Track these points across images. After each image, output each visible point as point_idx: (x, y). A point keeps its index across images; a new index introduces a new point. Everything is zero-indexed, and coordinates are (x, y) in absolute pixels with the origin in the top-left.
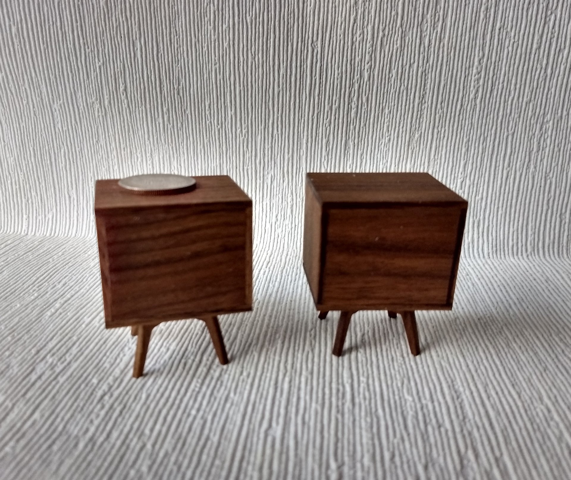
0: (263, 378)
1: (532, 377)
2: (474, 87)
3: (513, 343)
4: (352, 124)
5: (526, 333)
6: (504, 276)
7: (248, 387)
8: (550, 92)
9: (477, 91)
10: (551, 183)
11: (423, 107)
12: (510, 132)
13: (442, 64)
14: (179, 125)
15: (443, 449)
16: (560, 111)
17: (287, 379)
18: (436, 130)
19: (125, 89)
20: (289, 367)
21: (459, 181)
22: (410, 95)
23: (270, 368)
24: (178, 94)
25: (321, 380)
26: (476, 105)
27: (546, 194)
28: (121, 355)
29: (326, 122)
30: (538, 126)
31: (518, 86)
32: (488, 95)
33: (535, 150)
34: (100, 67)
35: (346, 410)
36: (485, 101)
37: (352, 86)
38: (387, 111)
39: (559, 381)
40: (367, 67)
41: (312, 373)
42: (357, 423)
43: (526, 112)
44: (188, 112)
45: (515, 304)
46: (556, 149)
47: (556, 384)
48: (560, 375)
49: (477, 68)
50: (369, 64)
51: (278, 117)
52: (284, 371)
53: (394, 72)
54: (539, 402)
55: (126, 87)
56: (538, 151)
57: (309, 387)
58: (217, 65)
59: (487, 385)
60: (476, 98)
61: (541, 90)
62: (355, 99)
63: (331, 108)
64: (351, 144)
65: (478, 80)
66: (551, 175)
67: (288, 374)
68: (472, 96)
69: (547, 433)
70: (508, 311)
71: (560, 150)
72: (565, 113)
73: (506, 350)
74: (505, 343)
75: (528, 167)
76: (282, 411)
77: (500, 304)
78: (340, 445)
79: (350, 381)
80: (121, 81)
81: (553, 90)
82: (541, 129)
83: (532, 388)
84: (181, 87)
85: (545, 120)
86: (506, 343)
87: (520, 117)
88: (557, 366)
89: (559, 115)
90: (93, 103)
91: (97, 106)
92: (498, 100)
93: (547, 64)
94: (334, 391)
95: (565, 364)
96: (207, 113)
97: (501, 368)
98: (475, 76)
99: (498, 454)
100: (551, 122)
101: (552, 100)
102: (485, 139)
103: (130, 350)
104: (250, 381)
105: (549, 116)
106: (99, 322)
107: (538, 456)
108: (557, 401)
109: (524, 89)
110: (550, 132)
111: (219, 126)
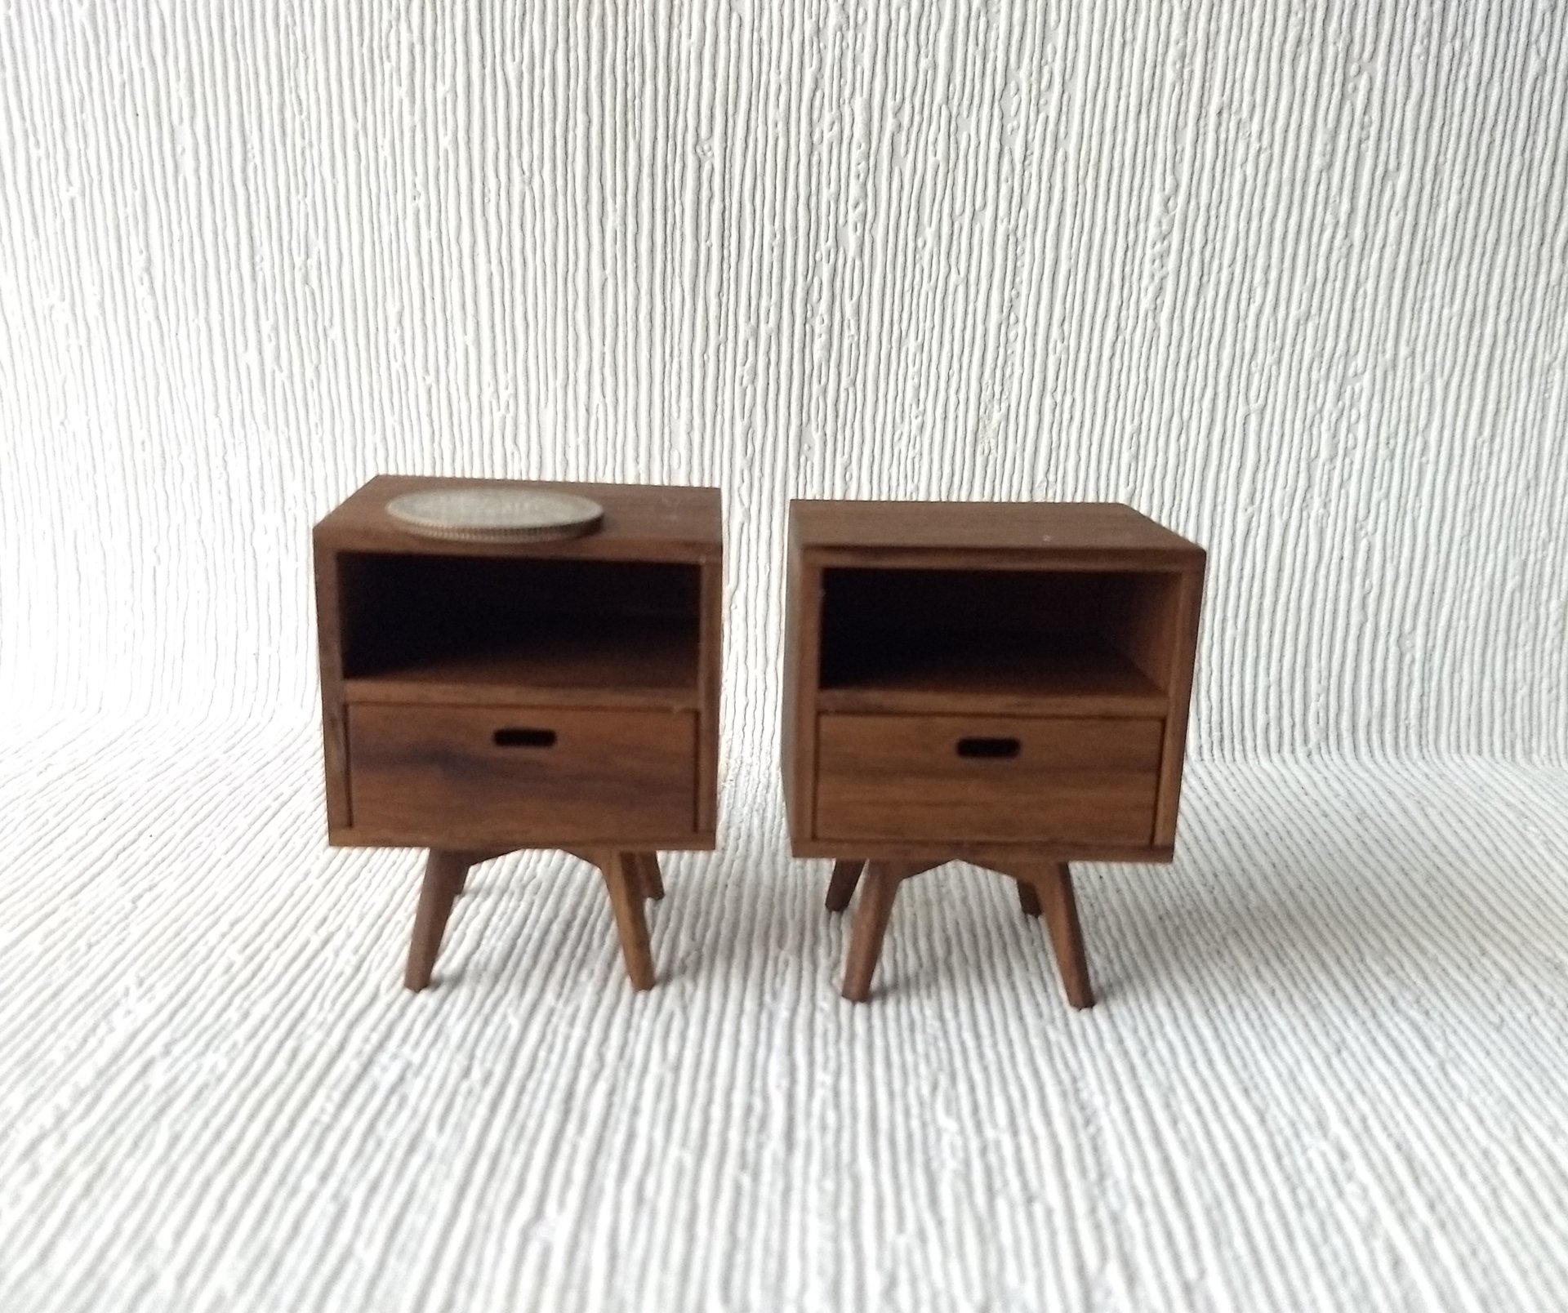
0: (531, 1085)
1: (1301, 1069)
2: (1153, 276)
3: (1253, 979)
4: (815, 379)
5: (1292, 954)
6: (1239, 806)
7: (482, 1110)
8: (1361, 292)
9: (1161, 289)
10: (1370, 549)
11: (1012, 335)
12: (1255, 405)
13: (1061, 211)
14: (309, 375)
15: (1037, 1263)
16: (1390, 344)
17: (602, 1087)
18: (1048, 402)
19: (148, 269)
20: (611, 1055)
22: (976, 301)
23: (555, 1058)
24: (306, 281)
25: (702, 1085)
26: (1156, 328)
27: (1358, 580)
28: (102, 1029)
29: (744, 371)
30: (1332, 386)
31: (1273, 275)
32: (1191, 299)
33: (1324, 455)
34: (72, 202)
35: (767, 1161)
36: (1182, 317)
37: (812, 269)
38: (912, 344)
39: (1374, 1077)
40: (853, 216)
41: (677, 1069)
42: (796, 1197)
43: (1298, 348)
44: (335, 333)
45: (1265, 878)
46: (1383, 452)
47: (1367, 1086)
48: (1379, 1062)
49: (1160, 223)
50: (861, 207)
51: (603, 355)
52: (595, 1066)
53: (929, 233)
54: (1318, 1133)
55: (149, 260)
56: (1332, 458)
57: (664, 1107)
58: (421, 202)
59: (1172, 1089)
60: (1156, 308)
61: (1338, 284)
62: (822, 307)
63: (756, 333)
64: (815, 437)
65: (1164, 255)
66: (1370, 527)
67: (607, 1073)
68: (1146, 303)
69: (1333, 1214)
70: (1244, 897)
71: (1393, 456)
72: (1403, 351)
73: (1232, 999)
74: (1229, 981)
75: (1306, 504)
76: (579, 1173)
77: (1223, 878)
78: (740, 1258)
79: (785, 1083)
80: (137, 243)
81: (1370, 286)
82: (1339, 396)
83: (1298, 1099)
84: (313, 262)
85: (1351, 371)
86: (1234, 980)
87: (1278, 361)
88: (1374, 1041)
89: (1389, 355)
90: (52, 307)
91: (62, 316)
92: (1218, 313)
93: (1352, 211)
94: (737, 1112)
95: (1395, 1033)
96: (394, 338)
97: (1214, 1047)
98: (1154, 244)
99: (1191, 1272)
100: (1367, 376)
101: (1367, 314)
102: (1184, 428)
103: (132, 1017)
104: (489, 1093)
105: (1360, 360)
106: (41, 943)
107: (1305, 1278)
108: (1367, 1129)
109: (1291, 284)
110: (1363, 406)
111: (431, 379)
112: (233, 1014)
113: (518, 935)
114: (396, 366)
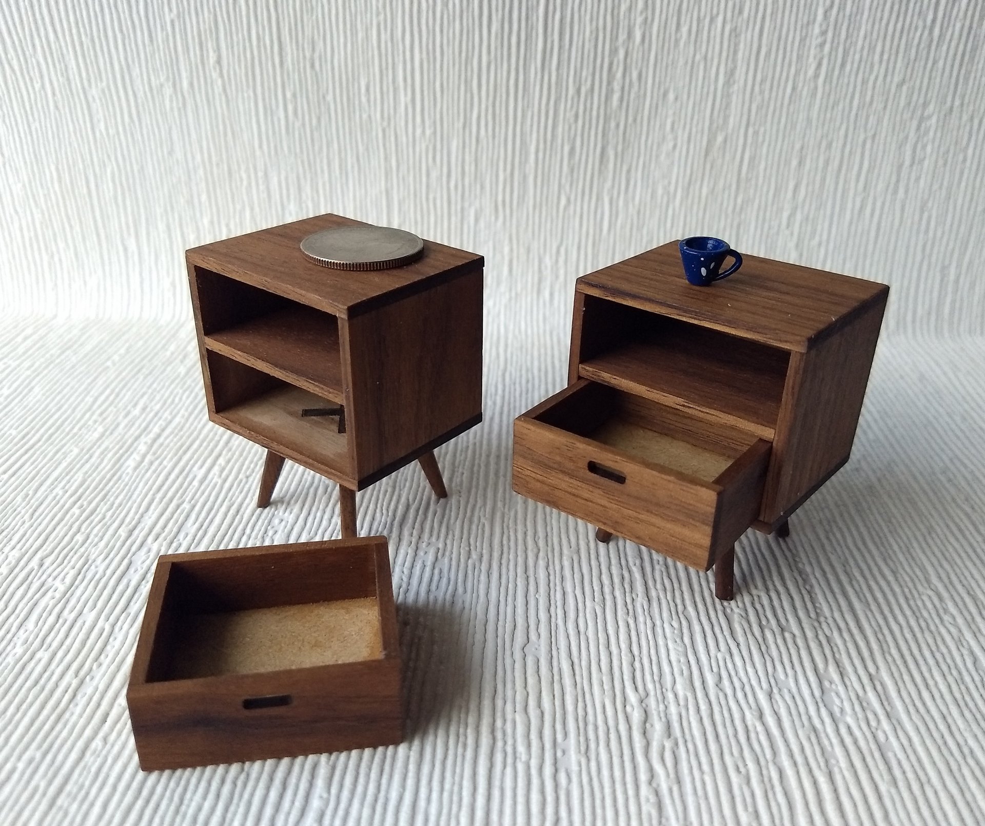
0: (504, 561)
1: (911, 544)
2: (815, 58)
7: (483, 578)
8: (935, 68)
9: (819, 65)
10: (930, 217)
11: (731, 91)
12: (870, 134)
13: (764, 18)
14: (314, 121)
15: (793, 667)
16: (949, 99)
17: (542, 563)
18: (751, 131)
19: (219, 61)
20: (541, 543)
21: (785, 215)
22: (711, 69)
23: (512, 544)
24: (313, 66)
25: (594, 562)
26: (816, 88)
27: (921, 235)
28: (270, 533)
29: (570, 115)
30: (915, 123)
31: (886, 57)
32: (836, 72)
33: (907, 163)
34: (172, 22)
35: (639, 610)
36: (831, 80)
37: (614, 51)
38: (671, 96)
39: (951, 550)
40: (639, 20)
41: (578, 551)
42: (659, 630)
44: (330, 98)
45: (875, 421)
46: (941, 162)
47: (947, 555)
48: (952, 540)
49: (821, 25)
50: (644, 15)
51: (487, 108)
52: (535, 550)
53: (684, 29)
54: (926, 585)
55: (219, 56)
56: (911, 165)
57: (577, 576)
58: (382, 17)
60: (816, 76)
61: (923, 63)
62: (619, 75)
63: (578, 91)
64: (611, 153)
65: (822, 45)
66: (930, 204)
67: (541, 554)
68: (811, 72)
69: (939, 633)
71: (945, 165)
72: (957, 102)
73: (868, 498)
75: (895, 192)
76: (543, 616)
78: (637, 665)
79: (638, 562)
80: (211, 45)
81: (941, 63)
82: (918, 128)
83: (913, 564)
84: (316, 55)
85: (926, 114)
87: (885, 108)
88: (948, 526)
89: (949, 104)
90: (162, 85)
91: (168, 91)
92: (852, 80)
93: (934, 21)
94: (617, 580)
95: (957, 520)
96: (364, 99)
97: (865, 533)
98: (817, 38)
99: (872, 669)
100: (935, 117)
101: (938, 81)
102: (829, 146)
103: (283, 523)
104: (484, 567)
105: (931, 107)
106: (220, 476)
107: (930, 670)
108: (951, 583)
109: (895, 63)
110: (931, 134)
111: (385, 124)
113: (473, 465)
114: (365, 116)
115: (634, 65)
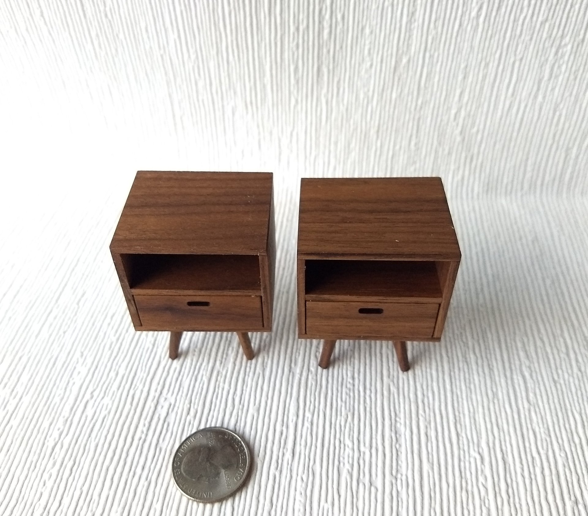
8: (572, 10)
9: (481, 8)
10: (560, 115)
11: (412, 26)
12: (519, 57)
14: (114, 51)
18: (427, 55)
19: (42, 15)
21: (453, 112)
22: (397, 12)
23: (218, 402)
24: (106, 16)
25: (267, 419)
26: (478, 24)
27: (553, 127)
29: (293, 45)
30: (554, 50)
32: (494, 13)
33: (546, 78)
36: (490, 19)
38: (367, 31)
41: (259, 410)
43: (540, 34)
44: (121, 36)
46: (572, 77)
51: (232, 41)
54: (476, 448)
55: (42, 12)
56: (549, 79)
60: (478, 16)
61: (562, 6)
62: (327, 17)
63: (298, 29)
64: (325, 70)
66: (561, 106)
68: (474, 14)
69: (472, 493)
71: (575, 79)
73: (461, 364)
75: (536, 97)
79: (295, 418)
81: (577, 6)
82: (556, 53)
84: (108, 9)
85: (563, 43)
87: (531, 39)
89: (581, 37)
90: (8, 31)
91: (13, 34)
92: (506, 18)
94: (277, 436)
96: (145, 36)
100: (569, 47)
101: (574, 19)
102: (487, 65)
105: (567, 39)
109: (540, 7)
110: (566, 58)
111: (162, 52)
112: (113, 374)
114: (147, 47)
115: (338, 10)
